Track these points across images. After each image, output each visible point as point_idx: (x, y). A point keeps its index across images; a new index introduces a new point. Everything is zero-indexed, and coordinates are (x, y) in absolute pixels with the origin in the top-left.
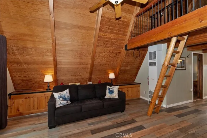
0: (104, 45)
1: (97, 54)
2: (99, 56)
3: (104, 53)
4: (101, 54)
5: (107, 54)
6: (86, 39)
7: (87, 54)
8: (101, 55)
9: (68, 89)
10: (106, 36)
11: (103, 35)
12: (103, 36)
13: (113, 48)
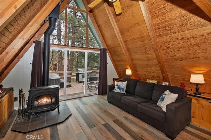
0: (169, 31)
1: (164, 46)
2: (167, 48)
3: (174, 41)
4: (169, 44)
5: (181, 43)
6: (143, 33)
7: (151, 48)
8: (169, 46)
9: (127, 82)
10: (165, 19)
11: (161, 19)
12: (161, 22)
13: (188, 30)
